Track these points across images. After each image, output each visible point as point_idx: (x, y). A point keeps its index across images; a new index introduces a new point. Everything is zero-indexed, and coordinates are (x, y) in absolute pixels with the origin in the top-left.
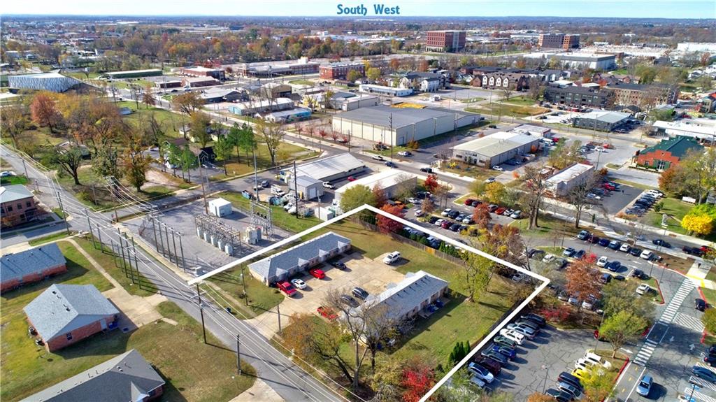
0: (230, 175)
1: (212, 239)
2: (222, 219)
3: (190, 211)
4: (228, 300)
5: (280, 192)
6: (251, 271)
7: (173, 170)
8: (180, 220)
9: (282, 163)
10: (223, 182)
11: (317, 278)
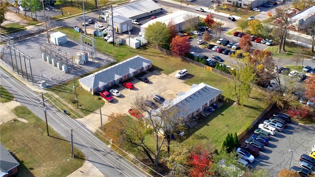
0: (65, 15)
1: (53, 61)
2: (60, 47)
3: (36, 41)
4: (64, 105)
5: (102, 27)
6: (80, 83)
7: (24, 12)
8: (29, 47)
9: (103, 6)
10: (60, 20)
11: (128, 88)
